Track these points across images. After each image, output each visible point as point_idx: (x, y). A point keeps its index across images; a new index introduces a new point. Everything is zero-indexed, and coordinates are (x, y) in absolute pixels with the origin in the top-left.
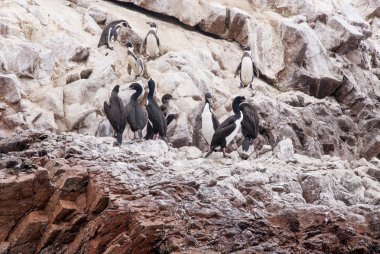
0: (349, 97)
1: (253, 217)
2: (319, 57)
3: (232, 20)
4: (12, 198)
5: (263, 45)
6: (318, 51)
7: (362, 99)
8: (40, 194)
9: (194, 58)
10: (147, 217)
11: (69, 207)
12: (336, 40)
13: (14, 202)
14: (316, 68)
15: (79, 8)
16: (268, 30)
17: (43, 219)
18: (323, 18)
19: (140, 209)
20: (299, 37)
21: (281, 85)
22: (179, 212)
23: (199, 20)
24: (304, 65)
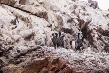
0: (73, 33)
1: (99, 70)
2: (65, 23)
3: (44, 13)
4: (39, 64)
5: (52, 20)
6: (65, 22)
7: (76, 34)
8: (46, 63)
9: (39, 23)
10: (77, 70)
11: (54, 67)
12: (69, 19)
13: (39, 65)
14: (65, 26)
15: (5, 8)
16: (53, 16)
17: (47, 70)
18: (64, 13)
19: (74, 68)
20: (61, 18)
21: (57, 30)
22: (83, 69)
23: (36, 13)
24: (62, 25)
